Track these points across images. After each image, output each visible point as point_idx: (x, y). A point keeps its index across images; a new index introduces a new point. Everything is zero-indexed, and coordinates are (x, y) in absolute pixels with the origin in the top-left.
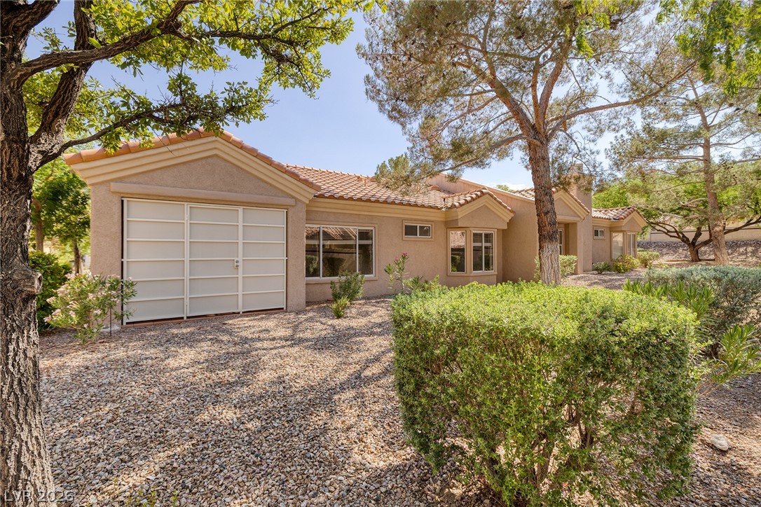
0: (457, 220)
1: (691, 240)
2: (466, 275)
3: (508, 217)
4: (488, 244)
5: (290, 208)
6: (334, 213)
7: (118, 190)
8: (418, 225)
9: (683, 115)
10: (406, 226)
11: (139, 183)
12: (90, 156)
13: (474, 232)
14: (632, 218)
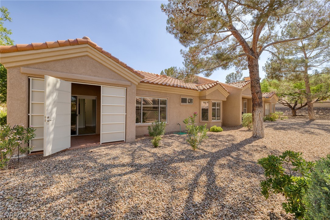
0: (206, 96)
1: (293, 107)
2: (209, 122)
3: (227, 95)
4: (218, 108)
5: (128, 87)
6: (148, 91)
7: (25, 72)
8: (187, 98)
9: (295, 53)
10: (182, 98)
11: (39, 69)
12: (5, 49)
13: (213, 102)
14: (274, 97)
